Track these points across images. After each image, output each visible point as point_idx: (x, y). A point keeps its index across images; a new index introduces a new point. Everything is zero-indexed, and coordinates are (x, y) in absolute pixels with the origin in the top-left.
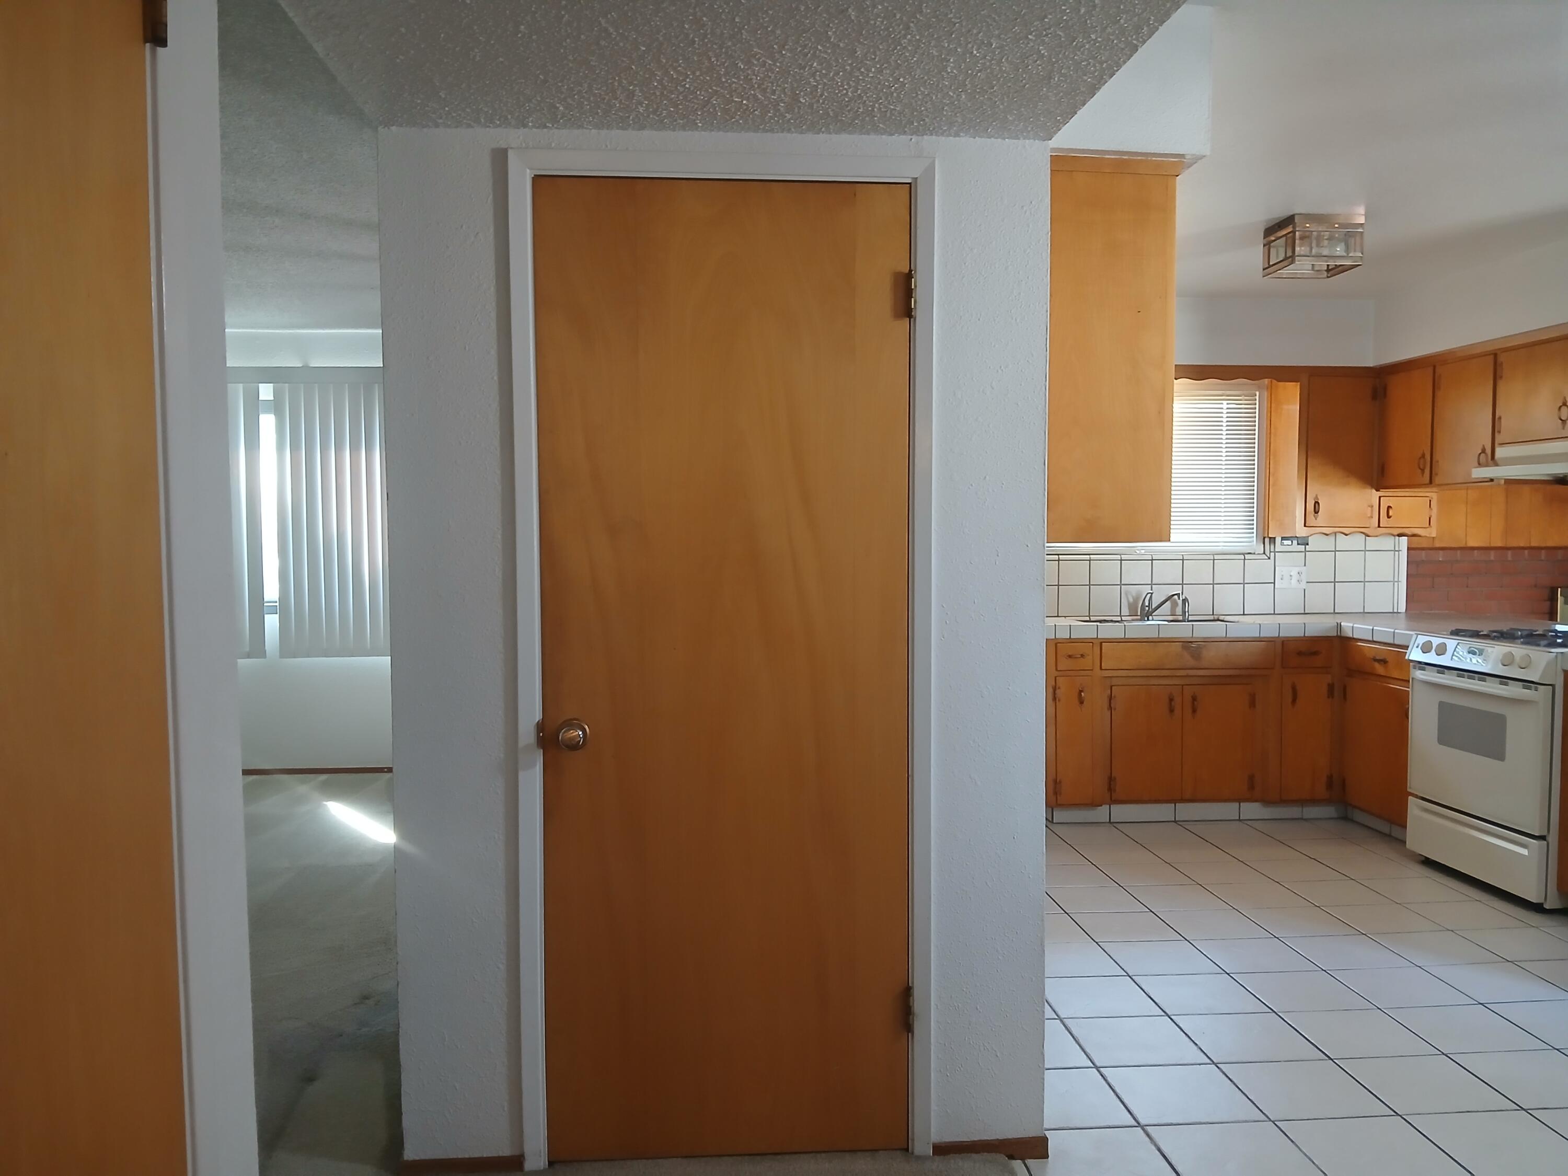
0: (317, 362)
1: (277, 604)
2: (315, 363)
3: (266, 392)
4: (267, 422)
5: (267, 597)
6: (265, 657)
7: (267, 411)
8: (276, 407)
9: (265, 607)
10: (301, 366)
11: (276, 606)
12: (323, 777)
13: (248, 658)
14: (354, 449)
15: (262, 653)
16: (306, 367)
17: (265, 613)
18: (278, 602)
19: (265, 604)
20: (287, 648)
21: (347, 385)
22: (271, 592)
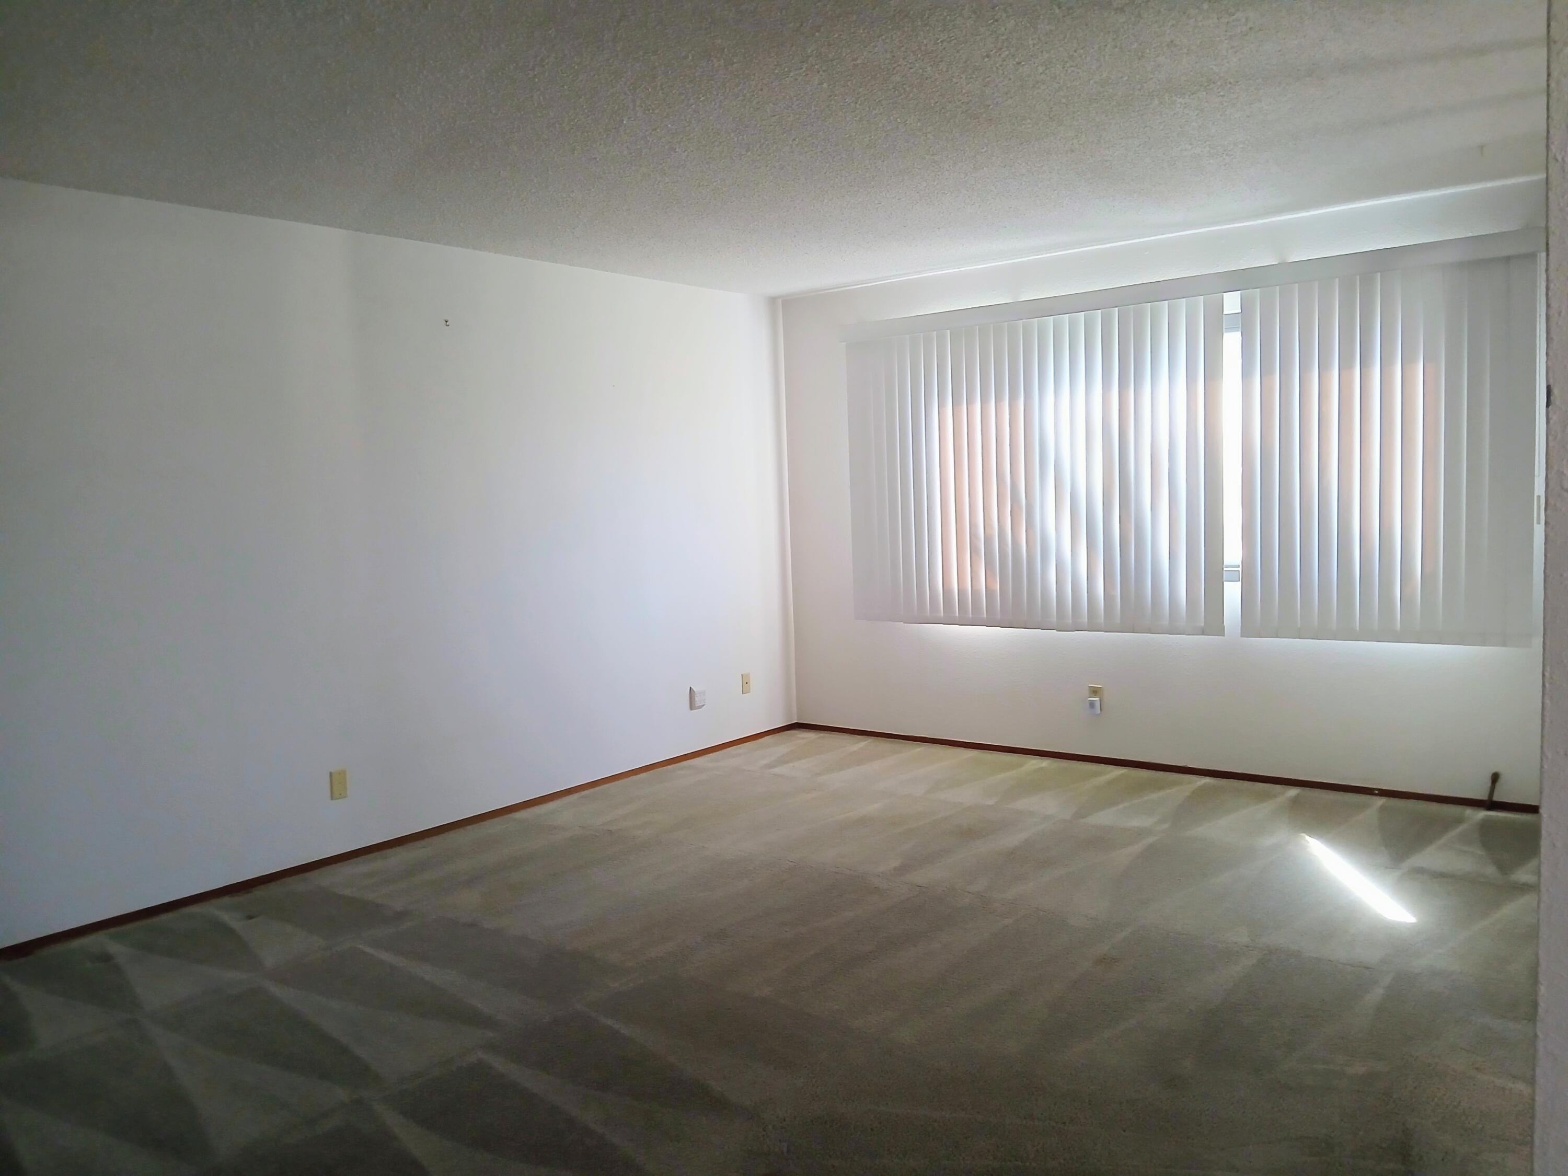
0: (1297, 256)
1: (1240, 569)
2: (1293, 258)
3: (1232, 302)
4: (1232, 342)
5: (1227, 561)
6: (1224, 635)
7: (1232, 329)
8: (1244, 321)
9: (1224, 572)
10: (1277, 263)
11: (1239, 571)
12: (1293, 792)
13: (1203, 634)
14: (1345, 366)
15: (1220, 631)
16: (1283, 265)
17: (1224, 580)
18: (1241, 566)
19: (1225, 569)
20: (1248, 627)
21: (1337, 280)
22: (1233, 554)
